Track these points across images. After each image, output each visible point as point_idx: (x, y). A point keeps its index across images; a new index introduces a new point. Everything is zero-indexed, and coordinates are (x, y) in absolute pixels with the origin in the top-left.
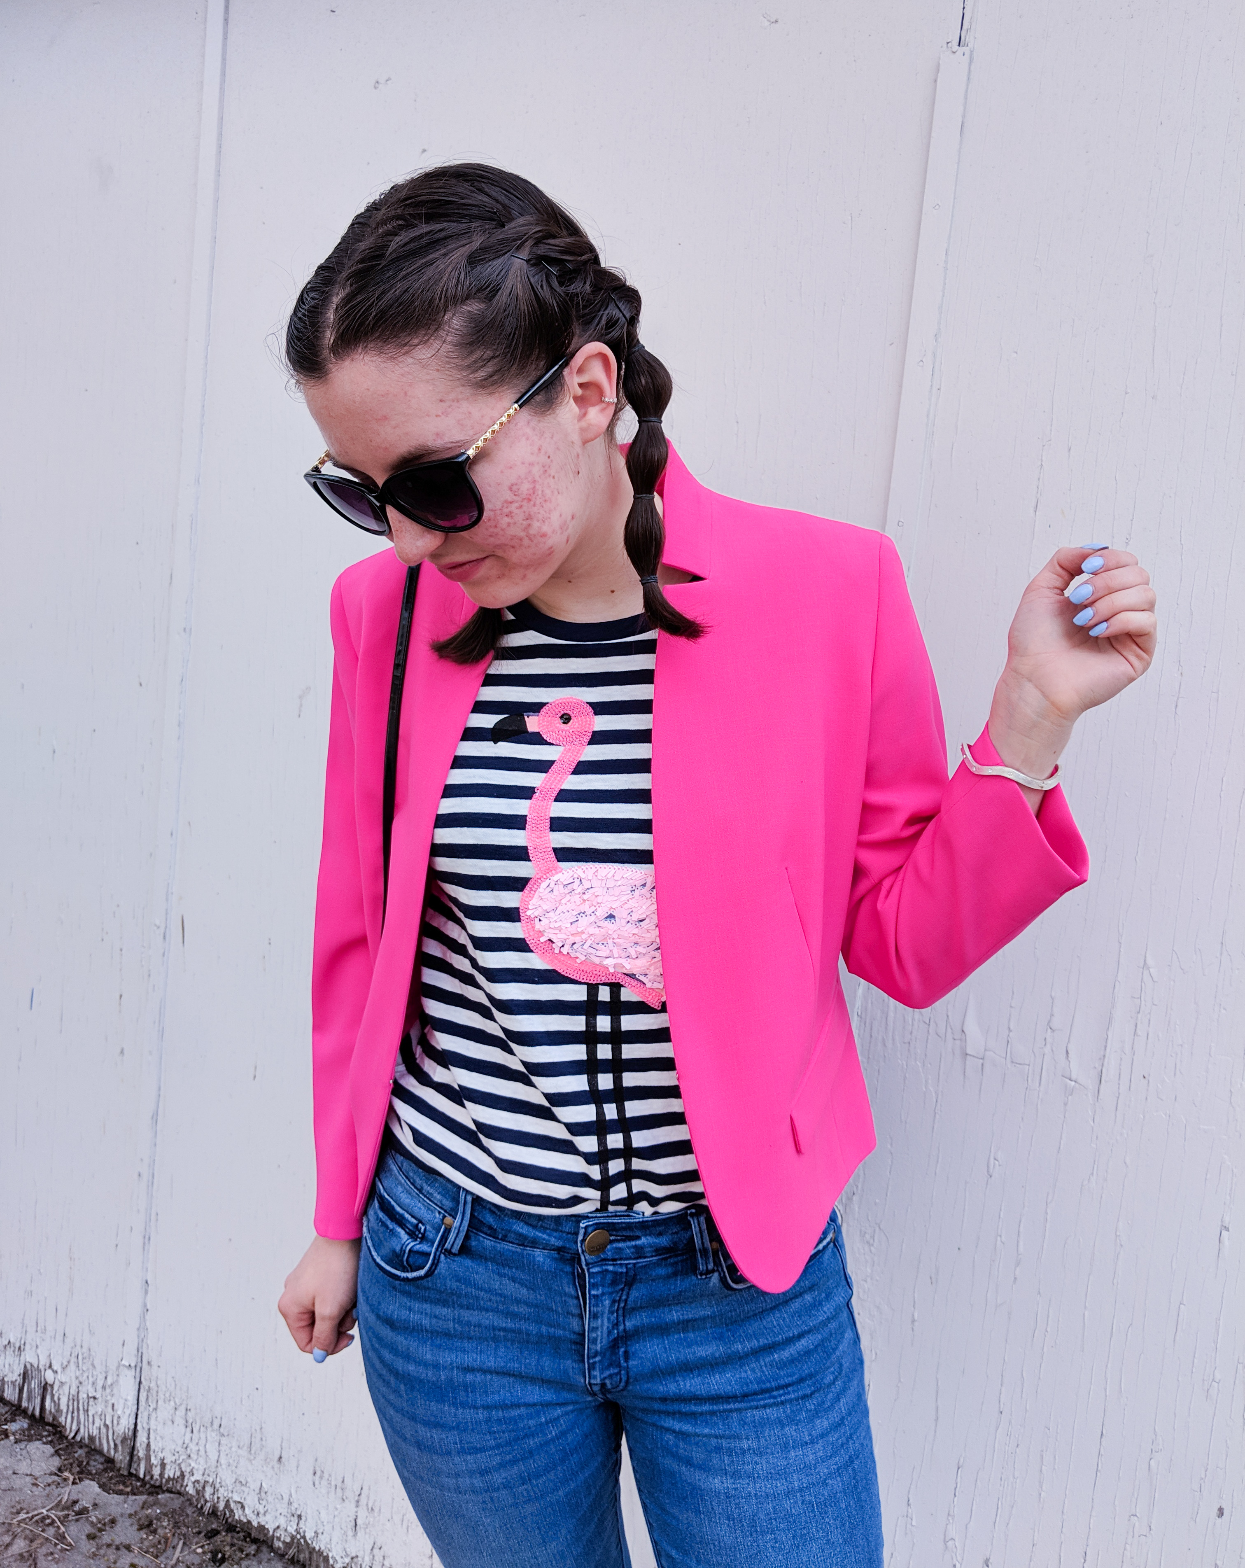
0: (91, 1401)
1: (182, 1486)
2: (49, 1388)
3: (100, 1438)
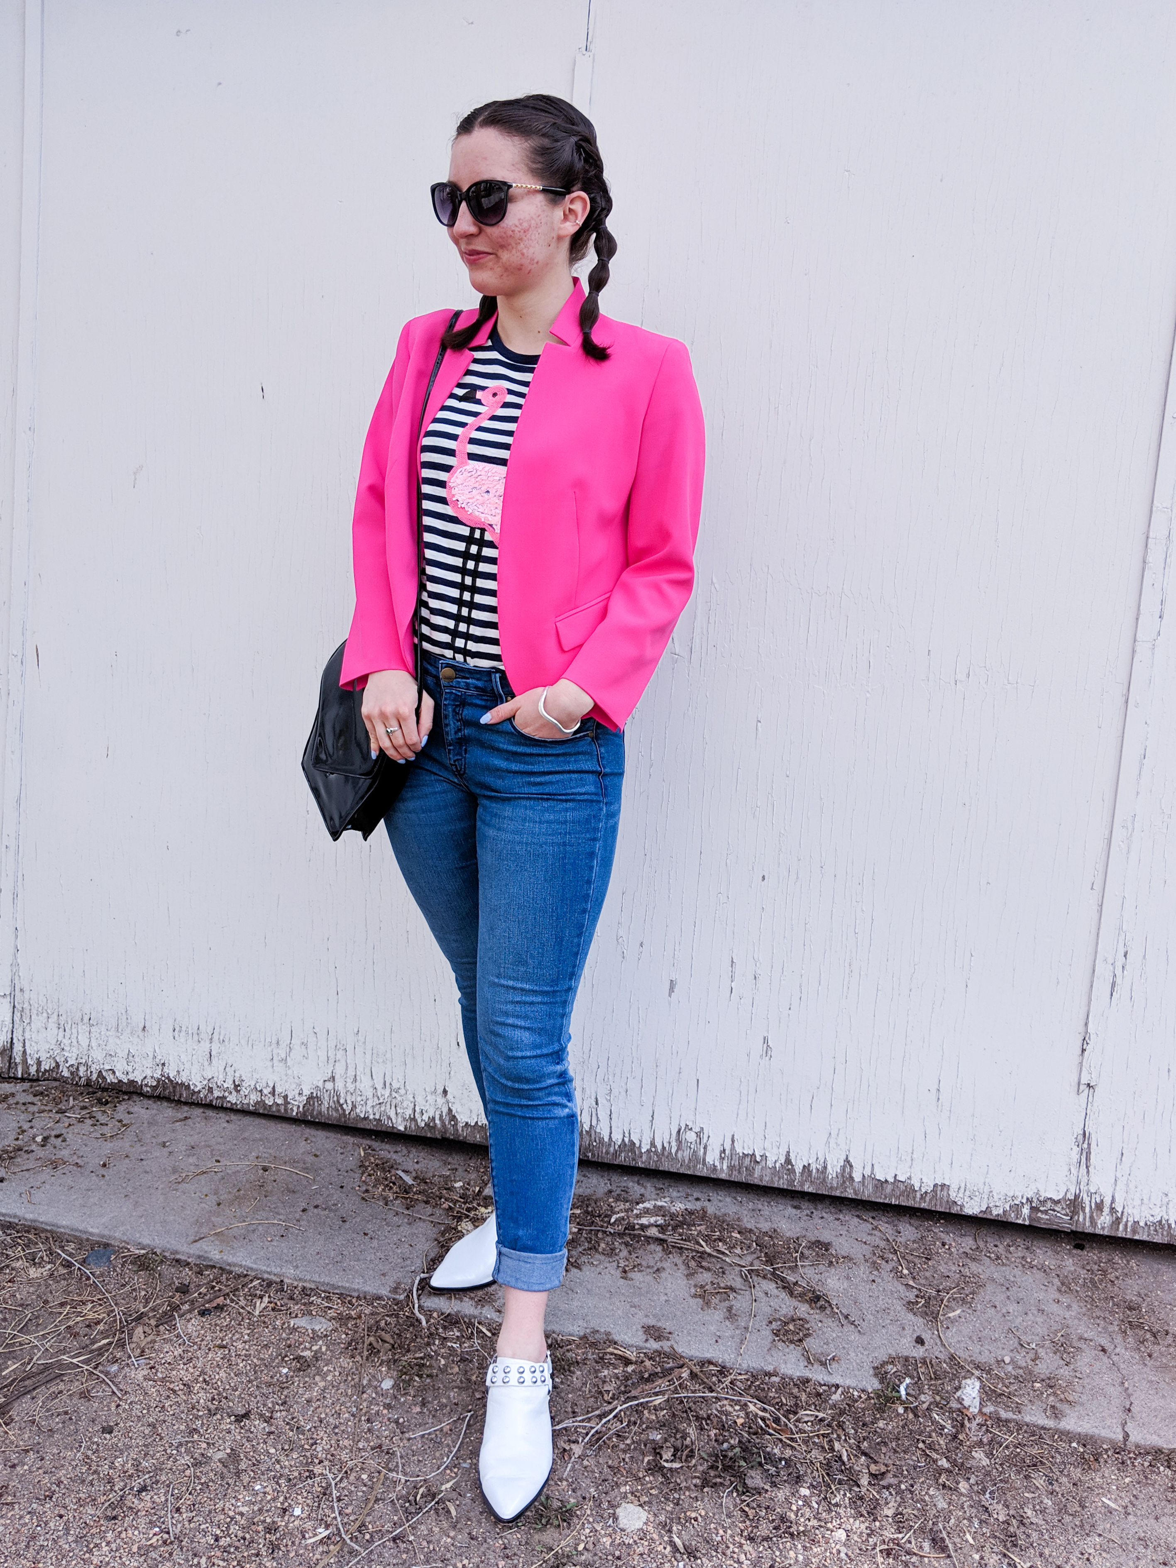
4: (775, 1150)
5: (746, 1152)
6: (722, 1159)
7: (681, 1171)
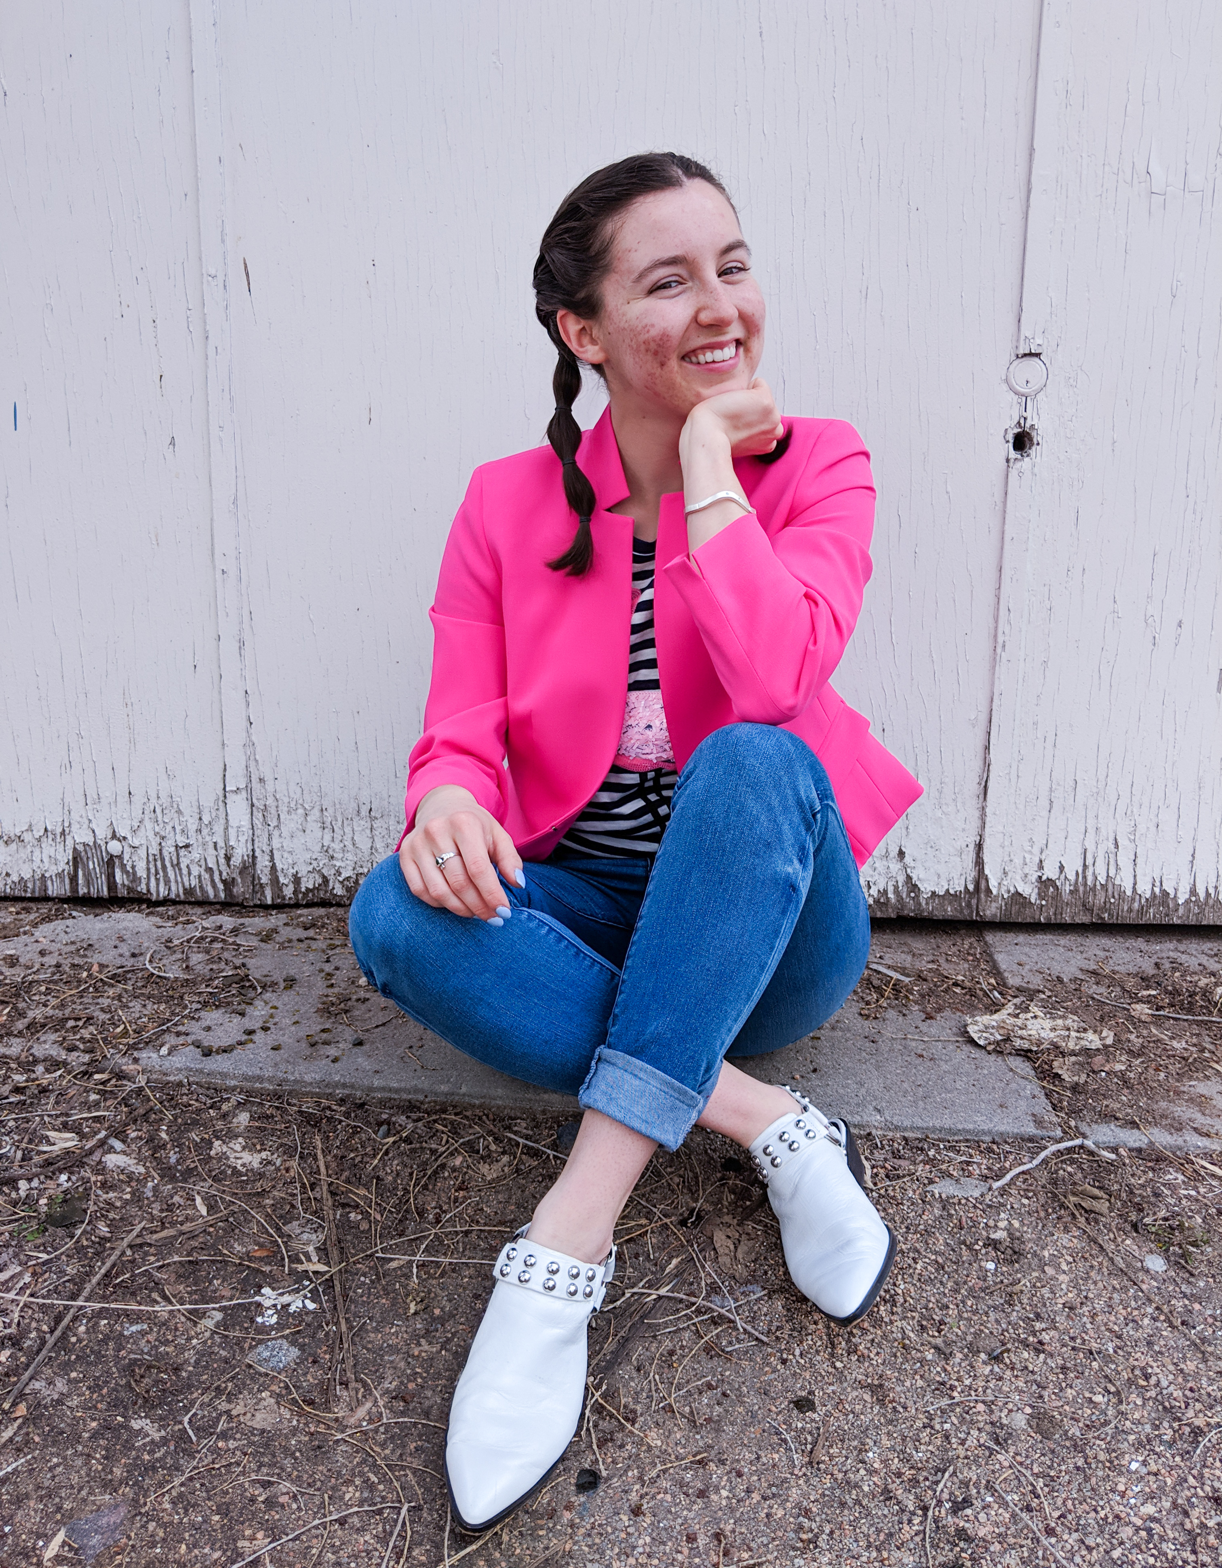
0: (182, 852)
1: (326, 892)
2: (117, 861)
3: (201, 887)
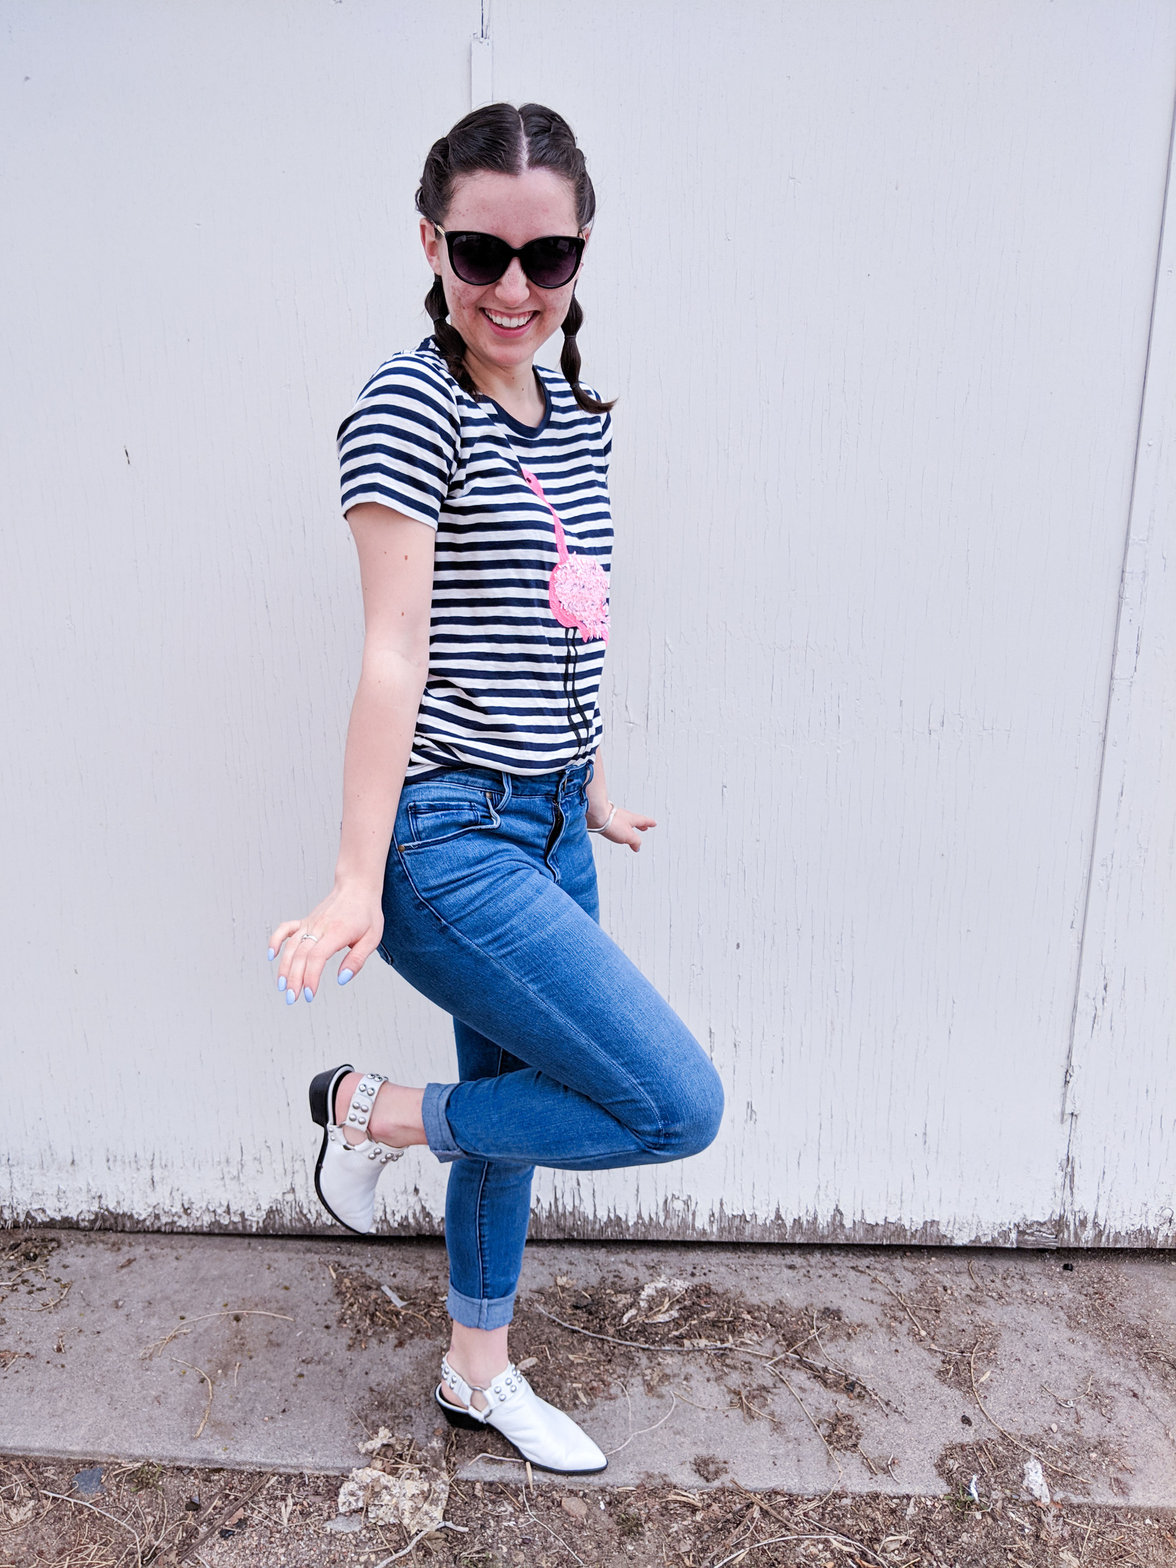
4: (765, 1208)
5: (735, 1214)
6: (711, 1222)
7: (670, 1239)
